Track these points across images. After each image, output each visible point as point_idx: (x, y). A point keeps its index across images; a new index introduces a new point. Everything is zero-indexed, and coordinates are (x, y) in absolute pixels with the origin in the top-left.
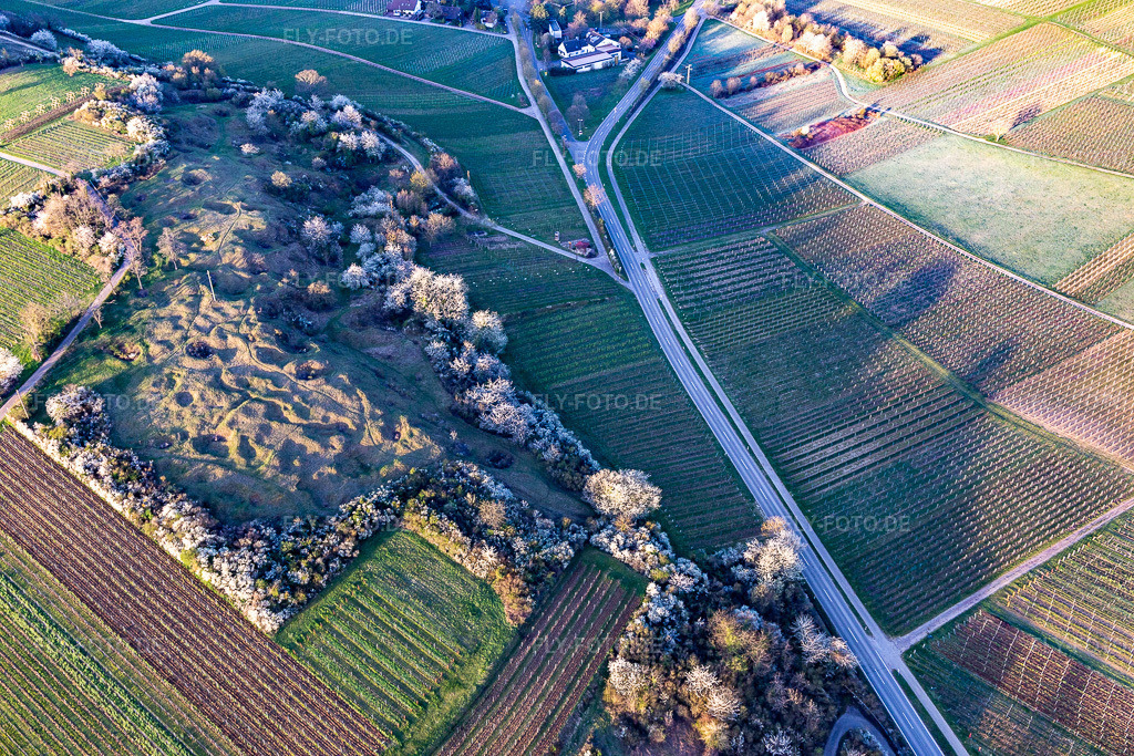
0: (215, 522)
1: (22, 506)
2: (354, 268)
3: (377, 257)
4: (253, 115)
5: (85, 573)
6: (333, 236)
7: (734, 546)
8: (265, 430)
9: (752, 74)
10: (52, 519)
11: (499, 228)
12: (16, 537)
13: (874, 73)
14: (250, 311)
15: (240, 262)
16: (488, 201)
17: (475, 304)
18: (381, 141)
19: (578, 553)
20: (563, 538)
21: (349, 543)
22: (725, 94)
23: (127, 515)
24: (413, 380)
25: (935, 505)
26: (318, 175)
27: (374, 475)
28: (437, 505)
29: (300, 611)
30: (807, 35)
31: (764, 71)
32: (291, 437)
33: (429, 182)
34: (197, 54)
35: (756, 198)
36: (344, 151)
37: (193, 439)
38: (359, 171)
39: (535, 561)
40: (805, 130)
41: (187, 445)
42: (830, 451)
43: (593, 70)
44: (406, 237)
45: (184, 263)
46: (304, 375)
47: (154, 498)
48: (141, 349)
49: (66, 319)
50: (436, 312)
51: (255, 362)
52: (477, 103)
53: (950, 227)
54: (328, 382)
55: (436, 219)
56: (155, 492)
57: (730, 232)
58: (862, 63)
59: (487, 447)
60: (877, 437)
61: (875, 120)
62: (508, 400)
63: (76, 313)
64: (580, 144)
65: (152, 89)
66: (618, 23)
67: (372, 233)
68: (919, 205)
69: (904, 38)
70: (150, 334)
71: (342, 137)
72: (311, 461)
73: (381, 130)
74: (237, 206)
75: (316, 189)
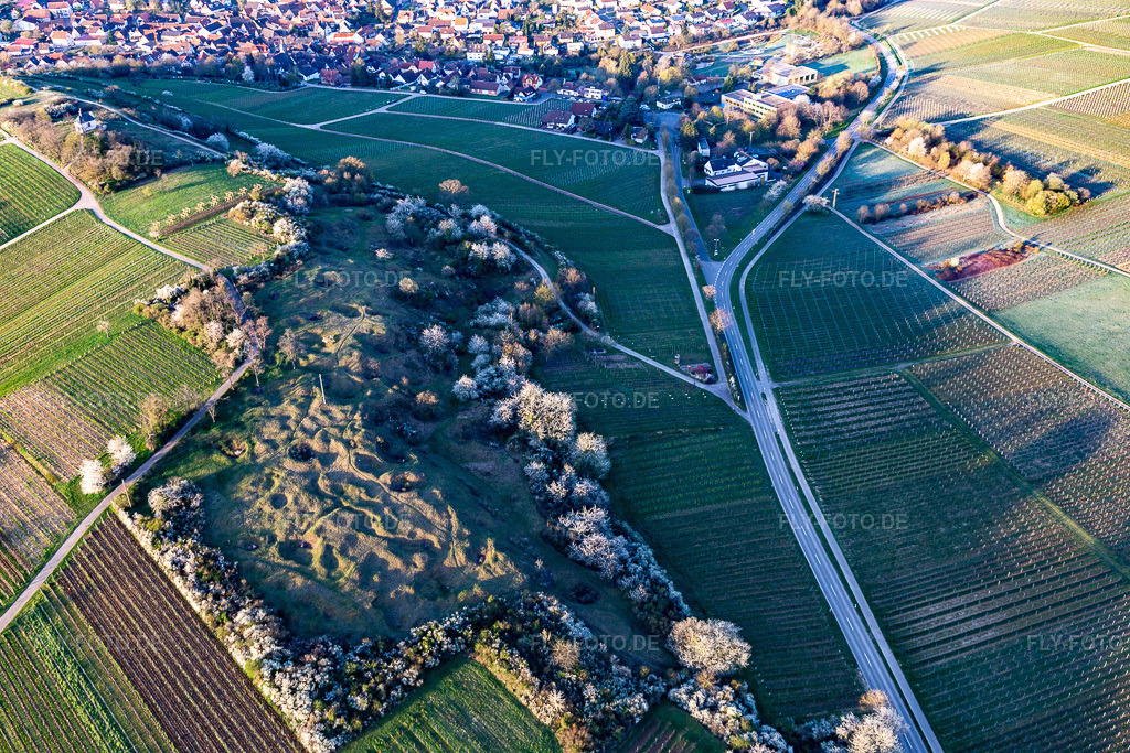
0: (285, 633)
1: (108, 597)
2: (465, 381)
3: (491, 370)
4: (393, 221)
5: (153, 673)
6: (450, 345)
7: (827, 718)
8: (351, 540)
9: (903, 200)
10: (133, 613)
11: (619, 347)
12: (96, 628)
13: (1036, 205)
14: (357, 416)
15: (355, 367)
16: (611, 318)
17: (583, 423)
18: (513, 251)
19: (653, 707)
20: (638, 689)
21: (414, 671)
22: (872, 220)
23: (203, 616)
24: (508, 500)
25: (1066, 694)
26: (446, 283)
27: (451, 599)
28: (510, 639)
29: (354, 739)
30: (965, 164)
31: (916, 198)
32: (375, 550)
33: (554, 296)
34: (351, 160)
35: (894, 331)
36: (475, 259)
37: (280, 543)
38: (487, 281)
39: (604, 712)
40: (954, 262)
41: (273, 549)
42: (949, 618)
43: (737, 190)
44: (521, 351)
45: (303, 363)
46: (398, 486)
47: (232, 602)
48: (247, 447)
49: (183, 411)
50: (540, 431)
51: (353, 469)
52: (615, 217)
53: (1109, 375)
54: (420, 496)
55: (554, 334)
56: (234, 594)
57: (861, 366)
58: (1023, 194)
59: (573, 579)
60: (1005, 607)
61: (1033, 255)
62: (601, 531)
63: (193, 406)
64: (714, 264)
65: (304, 192)
66: (767, 144)
67: (490, 344)
68: (1075, 349)
69: (1072, 170)
70: (259, 433)
71: (474, 247)
72: (391, 578)
73: (515, 241)
74: (362, 310)
75: (442, 296)
